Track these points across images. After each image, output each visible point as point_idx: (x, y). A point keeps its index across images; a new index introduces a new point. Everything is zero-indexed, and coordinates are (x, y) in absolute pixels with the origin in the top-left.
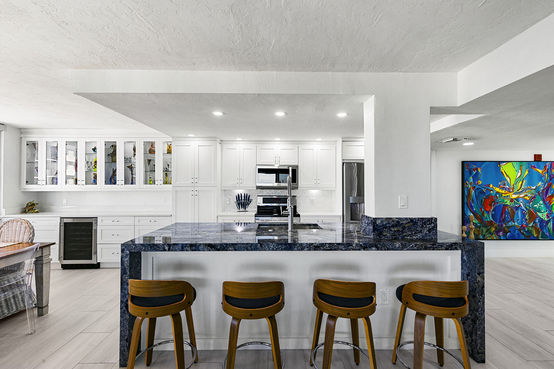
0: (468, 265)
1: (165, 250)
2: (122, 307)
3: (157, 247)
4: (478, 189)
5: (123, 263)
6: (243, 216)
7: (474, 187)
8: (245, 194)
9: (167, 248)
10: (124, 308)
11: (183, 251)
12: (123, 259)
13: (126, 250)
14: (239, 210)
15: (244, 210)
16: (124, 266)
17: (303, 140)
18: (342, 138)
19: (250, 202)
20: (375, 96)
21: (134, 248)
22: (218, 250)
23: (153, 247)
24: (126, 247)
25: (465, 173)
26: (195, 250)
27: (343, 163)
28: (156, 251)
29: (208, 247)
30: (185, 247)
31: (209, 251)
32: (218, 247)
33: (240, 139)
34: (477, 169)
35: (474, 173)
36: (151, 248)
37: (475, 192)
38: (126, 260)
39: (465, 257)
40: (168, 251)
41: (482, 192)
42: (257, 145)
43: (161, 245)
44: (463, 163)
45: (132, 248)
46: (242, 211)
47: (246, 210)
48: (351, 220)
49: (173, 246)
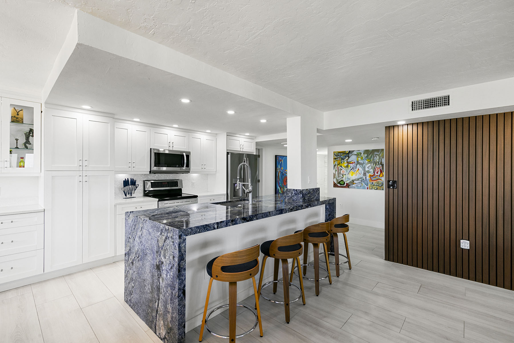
0: (329, 210)
1: (214, 229)
2: (180, 295)
3: (209, 227)
4: (282, 172)
5: (180, 249)
6: (129, 203)
7: (280, 171)
8: (131, 178)
9: (216, 226)
10: (182, 295)
11: (227, 226)
12: (181, 245)
13: (183, 236)
14: (126, 197)
15: (130, 197)
16: (182, 252)
17: (193, 129)
18: (227, 133)
19: (137, 187)
20: (301, 118)
21: (190, 232)
22: (248, 221)
23: (206, 228)
24: (183, 232)
25: (277, 163)
26: (235, 224)
27: (228, 153)
28: (208, 231)
29: (242, 220)
30: (228, 223)
31: (243, 223)
32: (248, 219)
33: (138, 120)
34: (281, 160)
35: (280, 162)
36: (204, 229)
37: (281, 174)
38: (183, 245)
39: (328, 207)
40: (217, 229)
41: (283, 174)
42: (151, 128)
43: (212, 224)
44: (276, 156)
45: (188, 232)
46: (128, 197)
47: (132, 197)
48: (234, 196)
49: (220, 223)
